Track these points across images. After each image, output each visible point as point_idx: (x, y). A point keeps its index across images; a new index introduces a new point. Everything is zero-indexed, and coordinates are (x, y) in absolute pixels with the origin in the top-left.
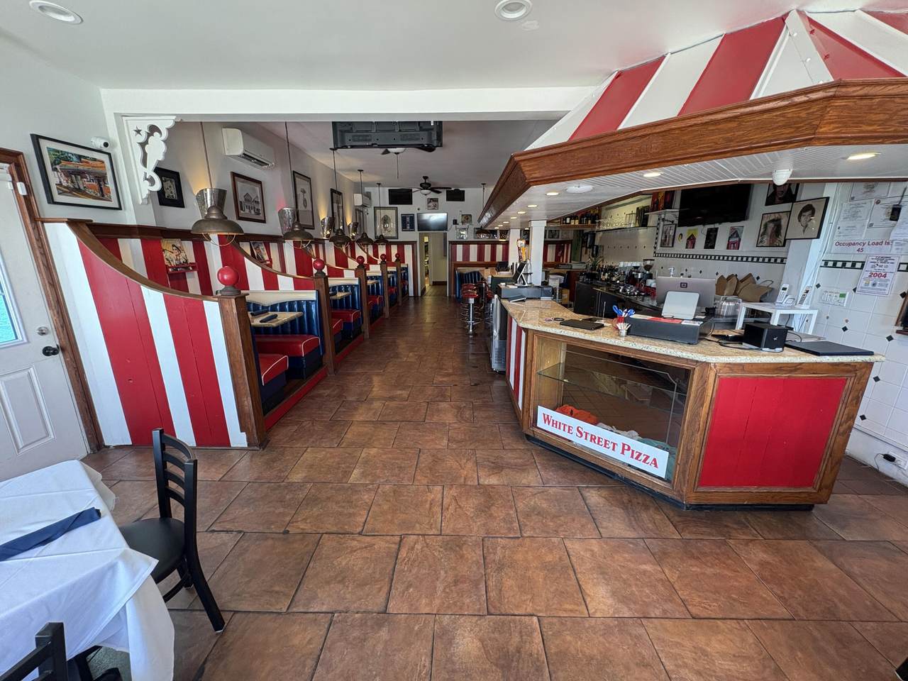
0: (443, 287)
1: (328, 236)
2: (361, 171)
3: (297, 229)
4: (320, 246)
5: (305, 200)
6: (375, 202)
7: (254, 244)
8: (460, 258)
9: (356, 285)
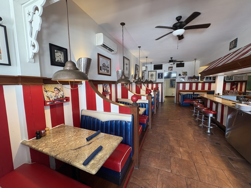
0: (174, 98)
1: (134, 81)
2: (147, 57)
3: (123, 78)
4: (131, 85)
5: (127, 68)
6: (149, 69)
7: (104, 85)
8: (181, 88)
9: (147, 104)
